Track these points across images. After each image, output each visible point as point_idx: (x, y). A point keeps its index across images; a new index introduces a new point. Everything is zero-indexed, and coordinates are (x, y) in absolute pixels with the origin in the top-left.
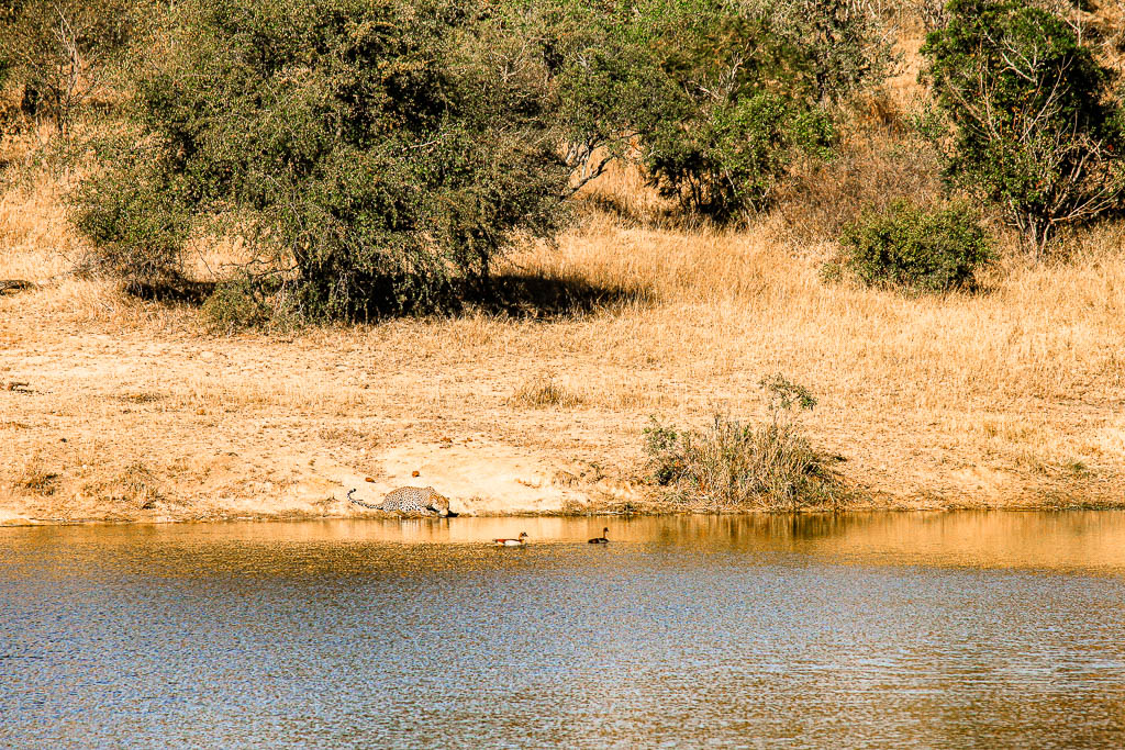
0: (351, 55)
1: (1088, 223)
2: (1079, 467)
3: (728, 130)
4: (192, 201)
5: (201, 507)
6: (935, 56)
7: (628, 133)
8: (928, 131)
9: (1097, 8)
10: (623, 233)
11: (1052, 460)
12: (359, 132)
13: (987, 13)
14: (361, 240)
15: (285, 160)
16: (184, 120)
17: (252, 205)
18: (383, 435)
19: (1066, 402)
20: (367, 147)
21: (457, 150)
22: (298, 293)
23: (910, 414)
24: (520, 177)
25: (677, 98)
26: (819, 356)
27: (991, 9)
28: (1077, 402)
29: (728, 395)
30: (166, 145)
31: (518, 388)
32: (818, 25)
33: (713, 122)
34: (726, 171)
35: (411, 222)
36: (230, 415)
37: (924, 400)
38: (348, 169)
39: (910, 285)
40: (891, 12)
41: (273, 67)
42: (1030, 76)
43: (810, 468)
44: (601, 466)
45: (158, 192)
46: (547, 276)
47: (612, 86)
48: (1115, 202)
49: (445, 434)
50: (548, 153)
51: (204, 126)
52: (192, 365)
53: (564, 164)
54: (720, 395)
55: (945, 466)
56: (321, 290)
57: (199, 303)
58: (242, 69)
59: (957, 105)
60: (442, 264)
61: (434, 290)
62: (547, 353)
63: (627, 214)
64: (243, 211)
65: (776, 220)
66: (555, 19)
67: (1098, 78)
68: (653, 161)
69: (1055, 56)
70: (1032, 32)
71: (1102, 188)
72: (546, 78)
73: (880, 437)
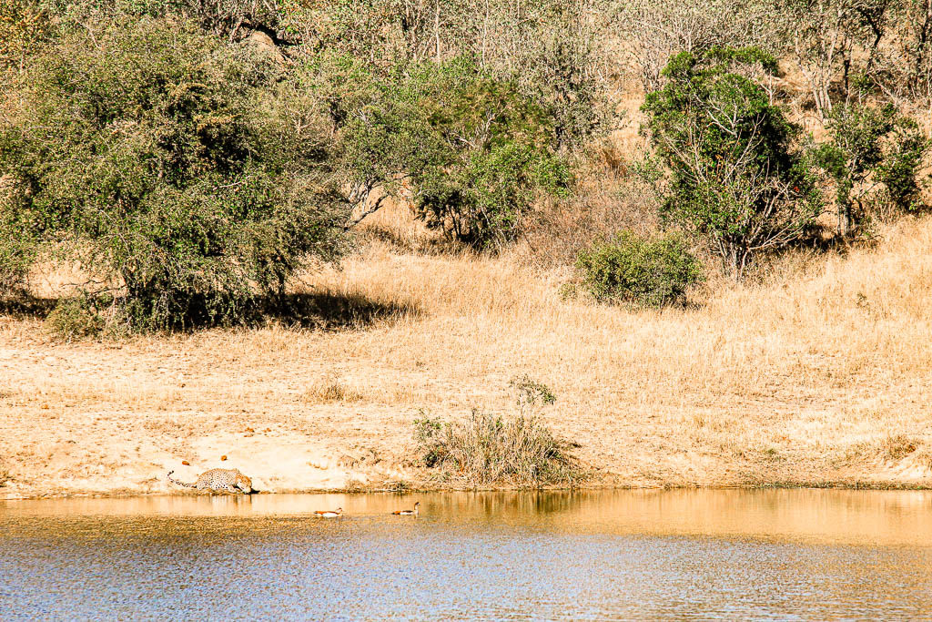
0: (171, 111)
1: (779, 251)
2: (771, 452)
3: (483, 173)
4: (38, 231)
5: (44, 486)
6: (653, 113)
7: (401, 175)
8: (648, 175)
9: (785, 74)
10: (397, 258)
11: (750, 446)
12: (178, 174)
13: (695, 77)
14: (179, 264)
15: (116, 198)
16: (31, 164)
17: (88, 235)
18: (197, 426)
19: (760, 399)
20: (184, 187)
21: (258, 189)
22: (127, 308)
23: (633, 408)
24: (310, 212)
25: (440, 147)
26: (558, 360)
27: (700, 74)
28: (770, 399)
29: (484, 393)
30: (16, 186)
31: (310, 387)
32: (556, 86)
33: (471, 167)
34: (481, 207)
35: (220, 249)
36: (70, 409)
37: (645, 397)
38: (169, 204)
39: (633, 301)
40: (615, 76)
41: (105, 120)
42: (731, 130)
43: (551, 453)
44: (378, 452)
45: (9, 224)
46: (334, 294)
47: (387, 137)
48: (800, 234)
49: (248, 425)
50: (333, 192)
51: (48, 169)
52: (37, 367)
53: (347, 201)
54: (476, 392)
55: (662, 451)
56: (146, 306)
57: (44, 316)
58: (79, 122)
59: (671, 153)
60: (246, 284)
61: (240, 305)
62: (333, 357)
63: (400, 243)
64: (80, 240)
65: (523, 247)
66: (340, 81)
67: (786, 132)
68: (421, 199)
69: (751, 114)
70: (733, 93)
71: (790, 222)
72: (332, 130)
73: (609, 428)
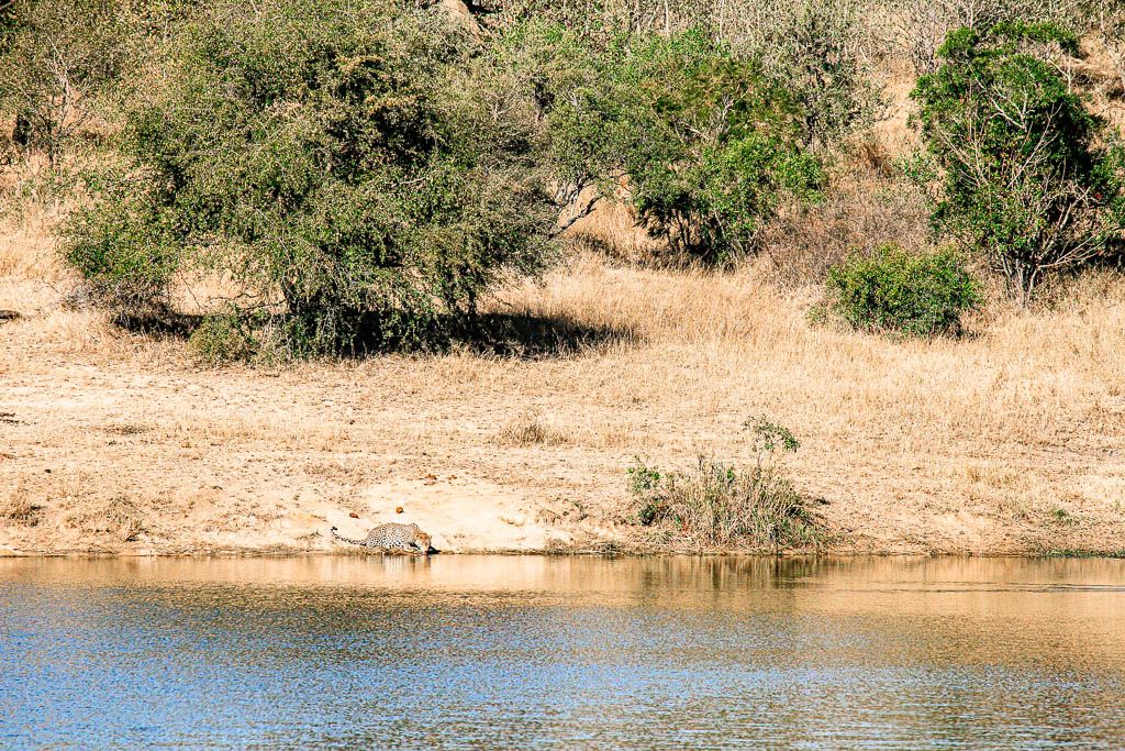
0: (342, 90)
1: (1075, 270)
2: (1061, 514)
3: (718, 171)
4: (181, 235)
5: (184, 541)
6: (925, 100)
7: (618, 172)
8: (917, 175)
9: (1087, 55)
10: (611, 273)
11: (1035, 506)
12: (349, 166)
13: (978, 58)
14: (349, 276)
15: (275, 194)
16: (175, 153)
17: (240, 239)
18: (367, 471)
19: (1050, 449)
20: (357, 183)
21: (446, 186)
22: (286, 327)
23: (894, 458)
24: (508, 215)
25: (667, 138)
26: (805, 398)
27: (983, 55)
28: (1060, 449)
29: (714, 436)
30: (156, 178)
31: (504, 426)
32: (808, 68)
33: (702, 163)
34: (714, 211)
35: (399, 258)
36: (216, 448)
37: (908, 445)
38: (339, 203)
39: (896, 329)
40: (881, 56)
41: (264, 101)
42: (1019, 122)
43: (793, 510)
44: (584, 506)
45: (147, 224)
46: (535, 314)
47: (602, 126)
48: (1101, 250)
49: (430, 471)
50: (536, 192)
51: (195, 159)
52: (177, 398)
53: (553, 203)
54: (704, 436)
55: (928, 511)
56: (309, 324)
57: (187, 336)
58: (232, 103)
59: (947, 150)
60: (429, 301)
61: (421, 326)
62: (532, 391)
63: (616, 255)
64: (232, 244)
65: (764, 261)
66: (546, 57)
67: (1087, 125)
68: (642, 202)
69: (1045, 104)
70: (1023, 80)
71: (1090, 235)
72: (537, 116)
73: (864, 481)
